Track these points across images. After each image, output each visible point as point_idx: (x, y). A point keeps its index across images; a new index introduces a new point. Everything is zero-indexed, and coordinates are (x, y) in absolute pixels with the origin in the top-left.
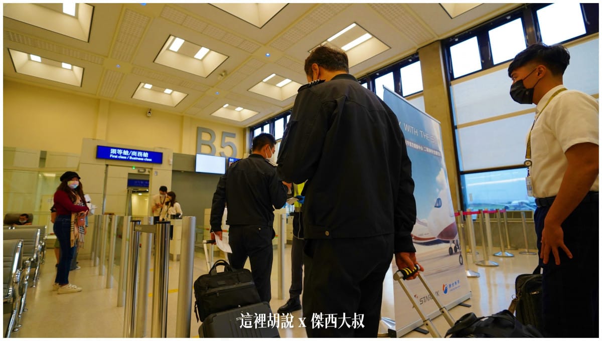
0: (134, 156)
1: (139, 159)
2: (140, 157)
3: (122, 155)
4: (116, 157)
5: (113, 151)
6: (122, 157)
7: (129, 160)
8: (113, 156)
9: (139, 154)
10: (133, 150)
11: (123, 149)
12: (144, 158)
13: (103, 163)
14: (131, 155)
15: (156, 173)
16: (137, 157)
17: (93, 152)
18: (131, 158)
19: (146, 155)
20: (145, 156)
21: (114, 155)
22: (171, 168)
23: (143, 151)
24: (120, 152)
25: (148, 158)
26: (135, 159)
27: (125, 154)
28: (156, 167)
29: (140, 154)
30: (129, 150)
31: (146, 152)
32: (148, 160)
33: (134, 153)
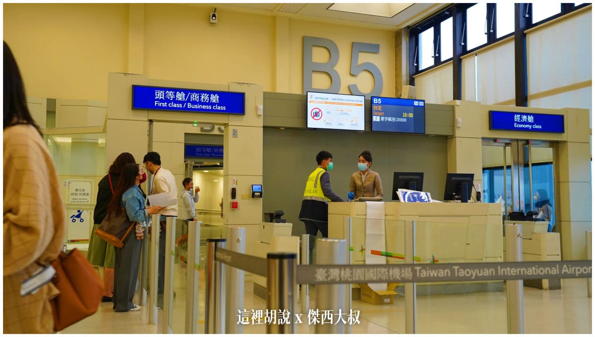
0: (194, 103)
1: (204, 107)
2: (205, 104)
3: (175, 101)
4: (164, 105)
5: (160, 95)
6: (175, 106)
7: (185, 110)
8: (160, 104)
9: (202, 97)
10: (193, 91)
11: (175, 90)
12: (213, 104)
13: (143, 116)
14: (189, 101)
15: (235, 134)
16: (200, 103)
17: (127, 97)
18: (189, 106)
19: (215, 98)
20: (214, 101)
21: (161, 101)
22: (260, 123)
23: (210, 93)
24: (170, 95)
25: (219, 104)
26: (196, 107)
27: (180, 99)
28: (233, 121)
29: (205, 97)
30: (186, 91)
31: (214, 93)
32: (219, 108)
33: (195, 97)
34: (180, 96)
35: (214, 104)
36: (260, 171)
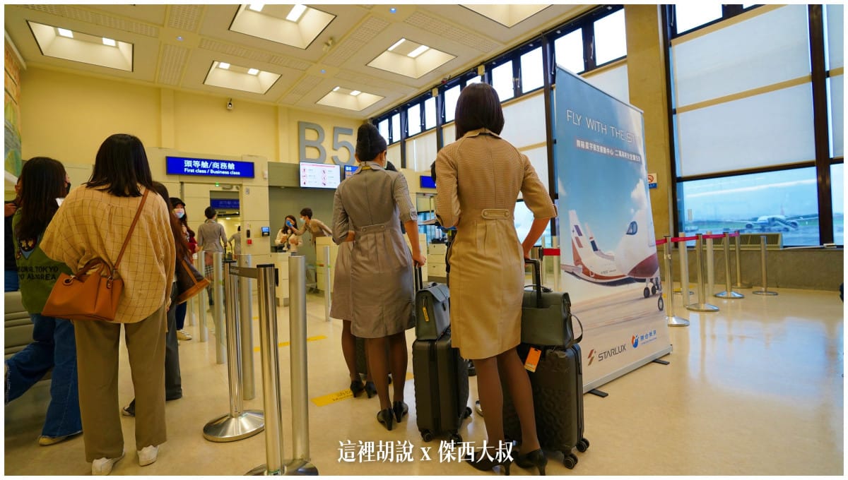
0: (215, 169)
1: (223, 173)
2: (224, 170)
3: (200, 168)
4: (192, 171)
5: (188, 163)
6: (200, 171)
7: (209, 175)
8: (189, 171)
9: (222, 166)
10: (214, 161)
11: (201, 160)
13: (176, 180)
14: (211, 168)
15: (248, 191)
16: (220, 170)
17: (162, 166)
18: (212, 171)
19: (231, 166)
20: (231, 168)
21: (190, 168)
22: (266, 184)
23: (227, 162)
24: (197, 164)
25: (235, 171)
26: (217, 172)
27: (204, 167)
28: (246, 183)
29: (224, 165)
30: (209, 161)
31: (231, 162)
32: (235, 173)
33: (216, 165)
34: (205, 165)
35: (231, 170)
36: (267, 218)
